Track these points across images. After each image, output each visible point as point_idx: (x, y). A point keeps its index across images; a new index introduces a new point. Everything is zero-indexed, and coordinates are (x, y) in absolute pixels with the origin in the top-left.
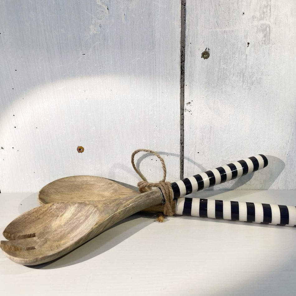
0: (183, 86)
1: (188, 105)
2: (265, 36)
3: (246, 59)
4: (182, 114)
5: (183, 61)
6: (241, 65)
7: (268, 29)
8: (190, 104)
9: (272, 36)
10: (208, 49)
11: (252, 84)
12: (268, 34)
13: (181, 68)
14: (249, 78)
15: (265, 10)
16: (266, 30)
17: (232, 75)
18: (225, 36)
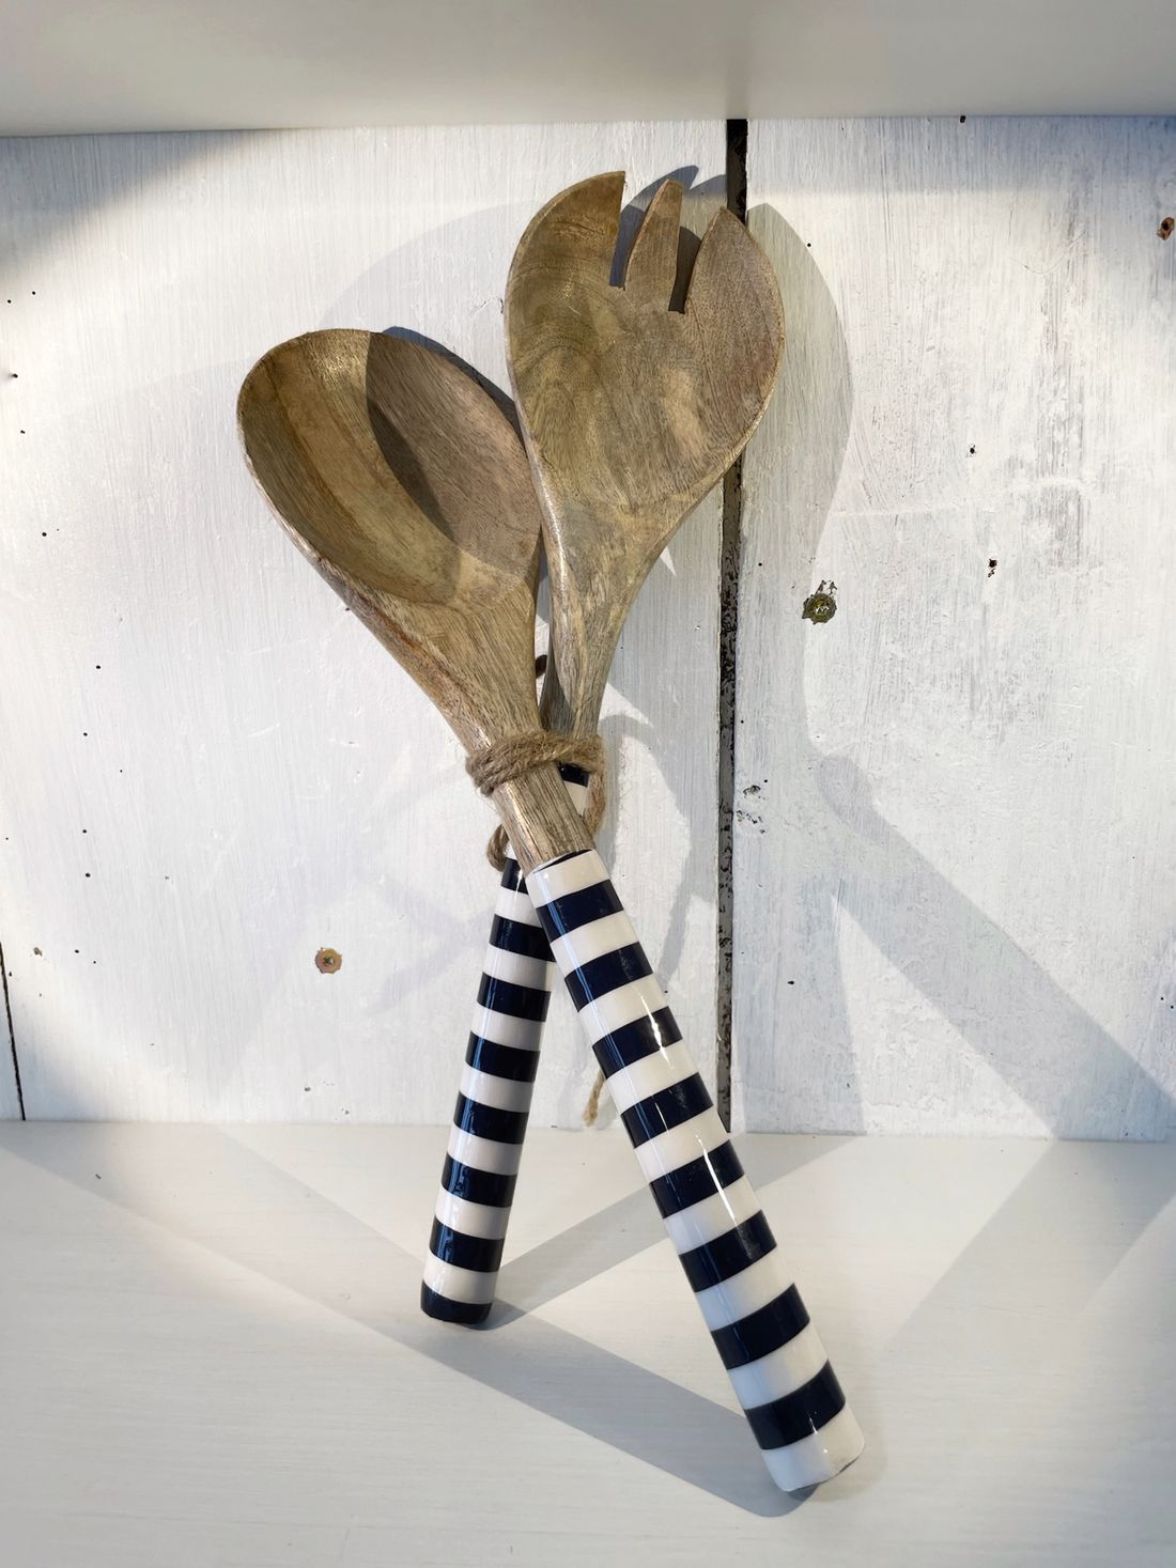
0: (727, 722)
1: (750, 796)
2: (1060, 535)
3: (984, 622)
4: (726, 829)
5: (729, 627)
6: (963, 645)
7: (1072, 508)
8: (760, 793)
9: (1090, 533)
10: (828, 585)
11: (1011, 716)
12: (1074, 527)
13: (723, 654)
14: (995, 694)
15: (1059, 436)
16: (1063, 510)
17: (927, 685)
18: (899, 535)
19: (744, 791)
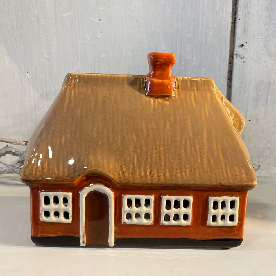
1: (241, 49)
4: (231, 63)
8: (244, 47)
19: (239, 46)
